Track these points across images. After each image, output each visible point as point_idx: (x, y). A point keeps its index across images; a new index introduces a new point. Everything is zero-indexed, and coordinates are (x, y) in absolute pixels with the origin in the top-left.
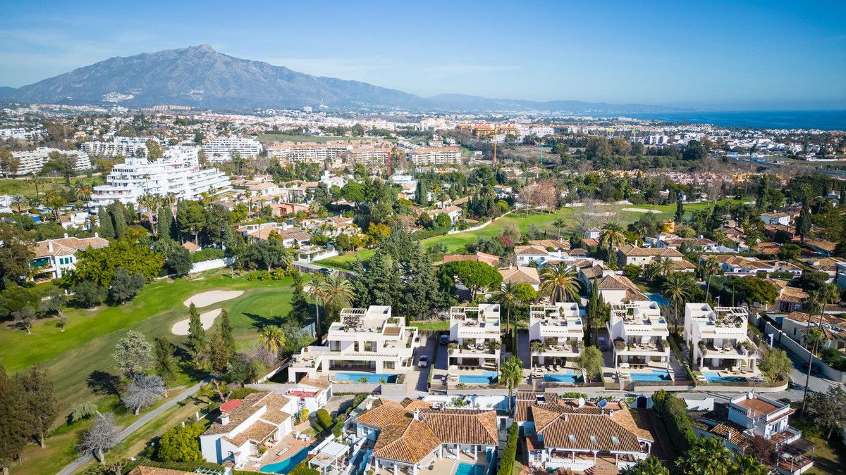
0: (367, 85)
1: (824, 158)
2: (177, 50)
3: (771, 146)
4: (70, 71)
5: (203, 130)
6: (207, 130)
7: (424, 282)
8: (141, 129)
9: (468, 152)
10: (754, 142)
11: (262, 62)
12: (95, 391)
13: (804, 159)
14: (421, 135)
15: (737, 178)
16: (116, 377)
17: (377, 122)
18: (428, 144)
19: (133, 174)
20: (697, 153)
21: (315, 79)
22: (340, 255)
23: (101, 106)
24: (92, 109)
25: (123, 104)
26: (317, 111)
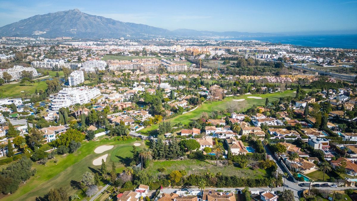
0: (147, 26)
1: (331, 65)
2: (64, 11)
3: (310, 59)
4: (18, 21)
5: (80, 54)
6: (82, 54)
7: (175, 148)
8: (54, 53)
9: (190, 64)
10: (304, 57)
11: (101, 17)
12: (74, 188)
13: (322, 66)
14: (171, 55)
15: (293, 79)
16: (79, 182)
17: (152, 47)
18: (174, 60)
19: (67, 94)
20: (280, 65)
21: (124, 24)
22: (145, 128)
23: (32, 37)
24: (29, 39)
25: (42, 36)
26: (126, 40)
